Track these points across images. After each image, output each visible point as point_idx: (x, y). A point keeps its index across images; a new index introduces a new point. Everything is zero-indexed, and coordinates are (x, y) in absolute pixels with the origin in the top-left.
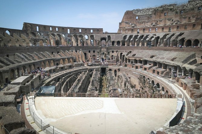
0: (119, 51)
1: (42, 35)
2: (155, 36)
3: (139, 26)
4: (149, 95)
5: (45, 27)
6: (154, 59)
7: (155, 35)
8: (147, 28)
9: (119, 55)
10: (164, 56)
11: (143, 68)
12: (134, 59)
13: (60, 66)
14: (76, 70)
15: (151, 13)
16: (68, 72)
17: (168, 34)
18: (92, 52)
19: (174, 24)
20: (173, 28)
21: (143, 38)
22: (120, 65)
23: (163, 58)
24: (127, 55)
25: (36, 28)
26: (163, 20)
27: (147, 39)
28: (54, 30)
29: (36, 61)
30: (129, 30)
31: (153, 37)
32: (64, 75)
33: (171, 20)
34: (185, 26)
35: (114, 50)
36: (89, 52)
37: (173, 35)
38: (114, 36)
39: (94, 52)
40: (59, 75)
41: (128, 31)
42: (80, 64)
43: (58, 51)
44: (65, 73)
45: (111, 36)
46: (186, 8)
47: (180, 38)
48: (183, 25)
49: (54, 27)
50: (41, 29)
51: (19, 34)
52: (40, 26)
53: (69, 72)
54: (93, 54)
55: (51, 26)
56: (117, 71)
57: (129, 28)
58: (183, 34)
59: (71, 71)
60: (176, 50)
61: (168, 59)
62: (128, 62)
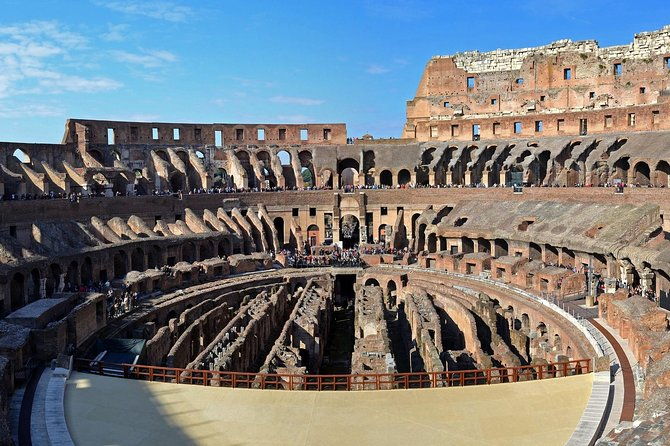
0: (405, 207)
1: (126, 157)
2: (534, 151)
3: (480, 111)
4: (510, 372)
5: (134, 128)
6: (530, 234)
7: (535, 145)
8: (507, 119)
9: (408, 224)
10: (565, 222)
11: (494, 269)
12: (460, 235)
13: (178, 269)
14: (240, 282)
15: (519, 67)
16: (207, 290)
17: (578, 143)
18: (304, 214)
19: (598, 108)
20: (593, 123)
21: (495, 155)
22: (411, 261)
23: (561, 229)
24: (435, 222)
25: (106, 136)
26: (560, 94)
27: (509, 161)
28: (167, 138)
29: (96, 248)
30: (442, 126)
31: (527, 153)
32: (191, 302)
33: (588, 94)
34: (630, 115)
35: (389, 206)
36: (295, 212)
37: (594, 145)
38: (388, 153)
39: (313, 212)
40: (174, 301)
41: (440, 130)
42: (256, 260)
43: (177, 210)
44: (196, 293)
45: (376, 153)
46: (631, 57)
47: (615, 156)
48: (622, 112)
49: (166, 128)
50: (123, 136)
51: (51, 159)
52: (118, 126)
53: (210, 289)
54: (311, 221)
55: (155, 125)
56: (399, 283)
57: (444, 118)
58: (624, 141)
59: (220, 287)
60: (602, 200)
61: (577, 231)
62: (438, 247)
